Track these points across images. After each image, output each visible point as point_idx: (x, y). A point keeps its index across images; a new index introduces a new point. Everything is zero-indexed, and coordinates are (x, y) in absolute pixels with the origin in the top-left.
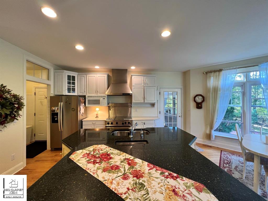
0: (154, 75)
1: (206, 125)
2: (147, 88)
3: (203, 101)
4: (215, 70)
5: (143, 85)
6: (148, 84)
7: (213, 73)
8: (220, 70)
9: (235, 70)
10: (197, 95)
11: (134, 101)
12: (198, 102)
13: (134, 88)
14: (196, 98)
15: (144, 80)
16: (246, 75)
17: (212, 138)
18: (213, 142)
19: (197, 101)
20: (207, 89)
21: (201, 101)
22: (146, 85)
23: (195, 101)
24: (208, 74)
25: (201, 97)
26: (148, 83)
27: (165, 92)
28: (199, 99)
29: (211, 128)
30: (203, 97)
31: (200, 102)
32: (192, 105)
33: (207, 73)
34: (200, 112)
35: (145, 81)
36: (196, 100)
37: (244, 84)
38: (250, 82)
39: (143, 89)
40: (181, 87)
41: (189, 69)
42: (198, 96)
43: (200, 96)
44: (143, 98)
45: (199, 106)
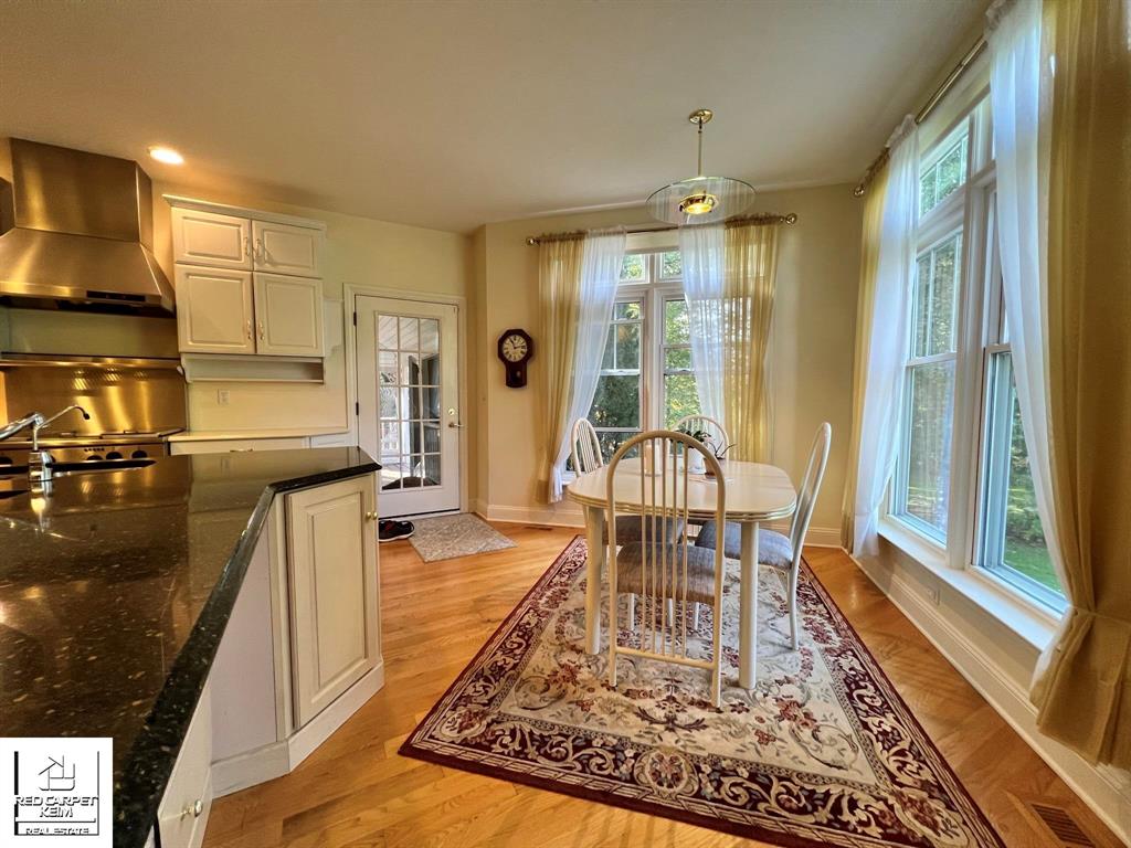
0: (313, 223)
1: (539, 450)
2: (270, 282)
3: (529, 355)
4: (564, 234)
5: (248, 266)
6: (274, 264)
7: (558, 244)
8: (579, 236)
9: (621, 238)
10: (509, 333)
11: (186, 342)
12: (512, 360)
13: (188, 275)
14: (505, 346)
15: (250, 241)
16: (652, 259)
17: (554, 497)
18: (559, 512)
19: (507, 357)
20: (539, 308)
21: (522, 356)
22: (268, 267)
23: (501, 355)
24: (542, 244)
25: (522, 340)
26: (277, 258)
27: (384, 314)
28: (515, 350)
29: (552, 460)
30: (528, 340)
31: (518, 359)
32: (494, 371)
33: (538, 241)
34: (520, 400)
35: (256, 246)
36: (505, 351)
37: (647, 292)
38: (662, 285)
39: (247, 283)
40: (455, 298)
41: (482, 223)
42: (512, 337)
43: (518, 337)
44: (251, 330)
45: (516, 376)
